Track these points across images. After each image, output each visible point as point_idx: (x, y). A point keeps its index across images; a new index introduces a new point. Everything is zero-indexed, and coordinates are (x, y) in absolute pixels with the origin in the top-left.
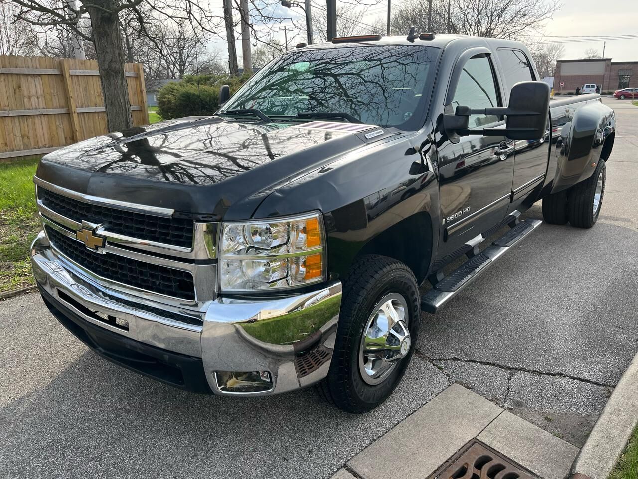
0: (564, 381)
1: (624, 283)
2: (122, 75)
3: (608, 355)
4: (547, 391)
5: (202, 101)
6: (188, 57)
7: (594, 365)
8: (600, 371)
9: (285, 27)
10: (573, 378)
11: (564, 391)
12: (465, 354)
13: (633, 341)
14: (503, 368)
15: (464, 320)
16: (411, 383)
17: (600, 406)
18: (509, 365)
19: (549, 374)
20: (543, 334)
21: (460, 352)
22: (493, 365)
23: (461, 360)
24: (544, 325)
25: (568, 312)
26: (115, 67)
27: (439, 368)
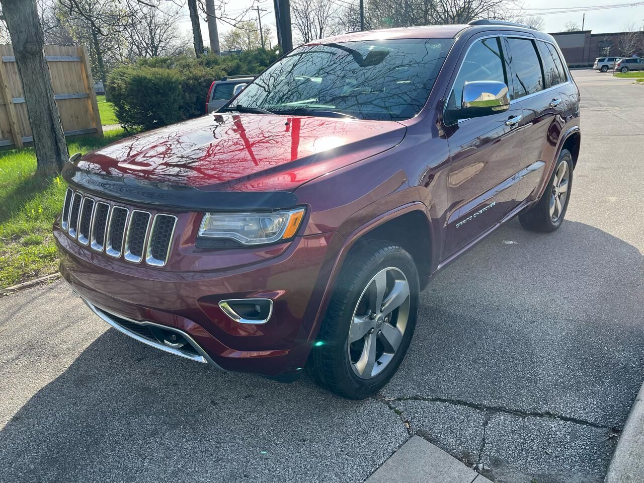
0: (553, 425)
1: (620, 281)
2: (40, 57)
3: (607, 382)
4: (533, 440)
5: (156, 85)
6: (160, 41)
7: (590, 398)
8: (598, 407)
9: (258, 7)
10: (565, 419)
11: (554, 440)
12: (430, 390)
13: (637, 361)
14: (478, 408)
15: (432, 340)
16: (358, 439)
17: (600, 460)
18: (485, 403)
19: (535, 414)
20: (526, 355)
21: (425, 386)
22: (465, 404)
23: (424, 399)
24: (528, 343)
25: (555, 323)
26: (31, 48)
27: (397, 412)
